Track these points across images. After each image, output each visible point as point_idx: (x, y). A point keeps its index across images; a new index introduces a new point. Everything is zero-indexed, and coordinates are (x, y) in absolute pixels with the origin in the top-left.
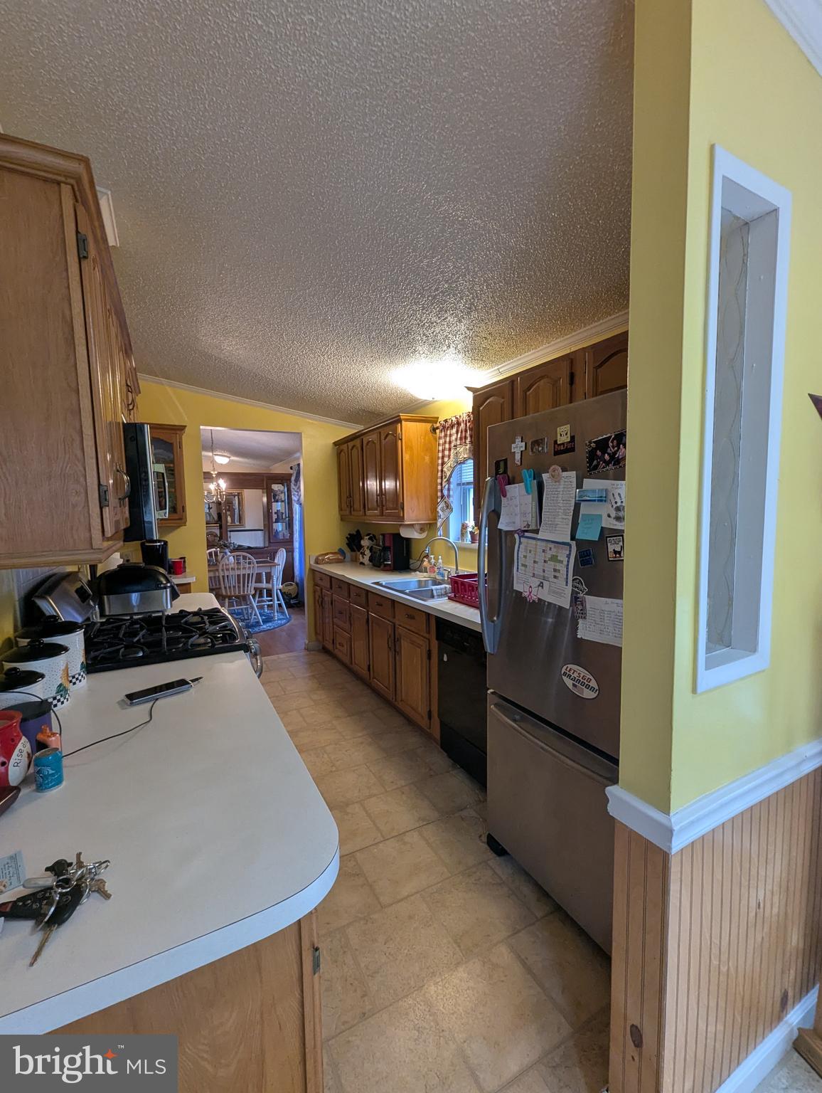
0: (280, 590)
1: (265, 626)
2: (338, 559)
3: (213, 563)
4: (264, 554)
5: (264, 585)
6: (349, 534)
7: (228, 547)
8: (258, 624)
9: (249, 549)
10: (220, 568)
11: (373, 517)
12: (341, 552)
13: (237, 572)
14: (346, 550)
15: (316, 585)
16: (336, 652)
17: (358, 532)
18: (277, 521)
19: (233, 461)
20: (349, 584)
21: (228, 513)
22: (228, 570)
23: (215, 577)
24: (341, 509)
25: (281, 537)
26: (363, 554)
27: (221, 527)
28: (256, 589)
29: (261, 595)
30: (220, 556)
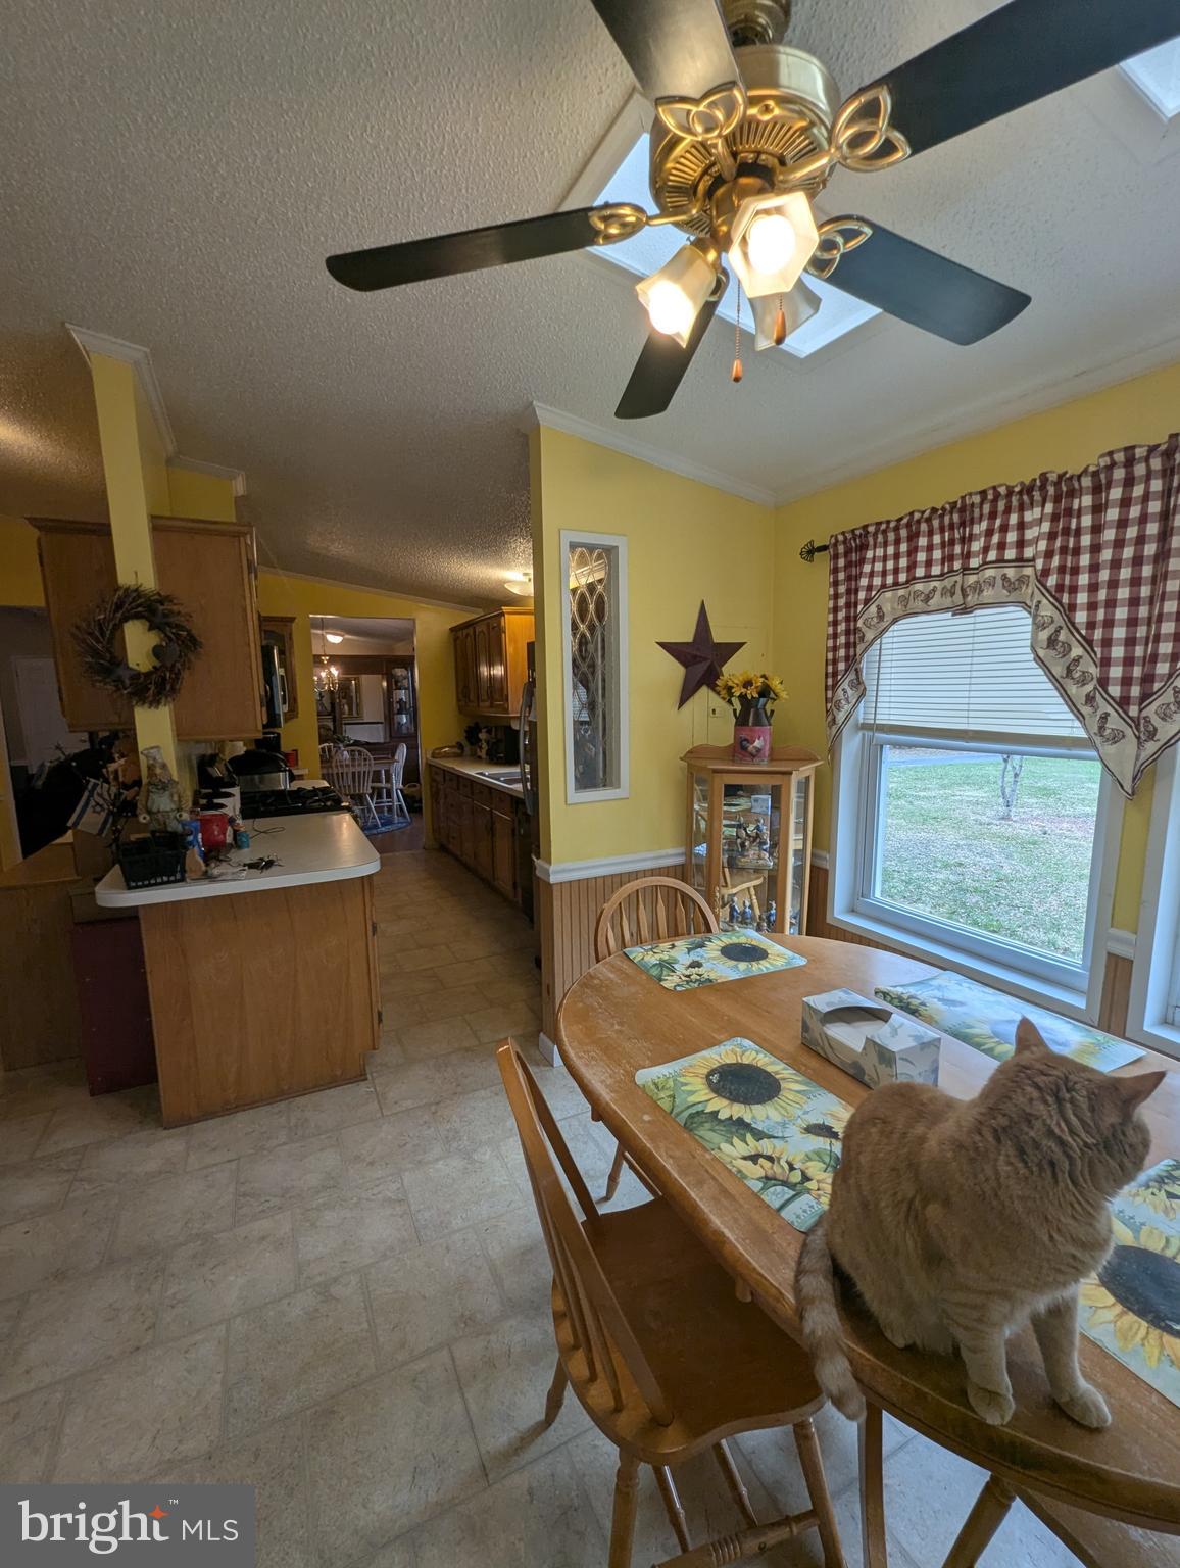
0: (401, 790)
1: (383, 829)
2: (454, 753)
3: (326, 759)
4: (383, 751)
5: (383, 784)
6: (469, 727)
7: (342, 742)
8: (375, 826)
9: (367, 745)
10: (333, 764)
11: (485, 709)
12: (460, 746)
13: (352, 769)
14: (465, 743)
15: (433, 780)
16: (451, 847)
17: (476, 724)
18: (400, 712)
19: (348, 639)
20: (459, 776)
21: (344, 701)
22: (342, 766)
23: (328, 774)
24: (459, 700)
25: (405, 731)
26: (480, 748)
27: (334, 720)
28: (373, 788)
29: (380, 796)
30: (333, 751)
